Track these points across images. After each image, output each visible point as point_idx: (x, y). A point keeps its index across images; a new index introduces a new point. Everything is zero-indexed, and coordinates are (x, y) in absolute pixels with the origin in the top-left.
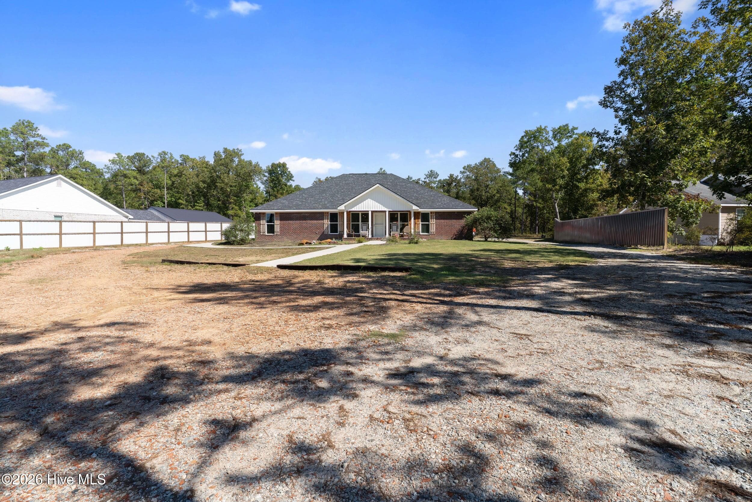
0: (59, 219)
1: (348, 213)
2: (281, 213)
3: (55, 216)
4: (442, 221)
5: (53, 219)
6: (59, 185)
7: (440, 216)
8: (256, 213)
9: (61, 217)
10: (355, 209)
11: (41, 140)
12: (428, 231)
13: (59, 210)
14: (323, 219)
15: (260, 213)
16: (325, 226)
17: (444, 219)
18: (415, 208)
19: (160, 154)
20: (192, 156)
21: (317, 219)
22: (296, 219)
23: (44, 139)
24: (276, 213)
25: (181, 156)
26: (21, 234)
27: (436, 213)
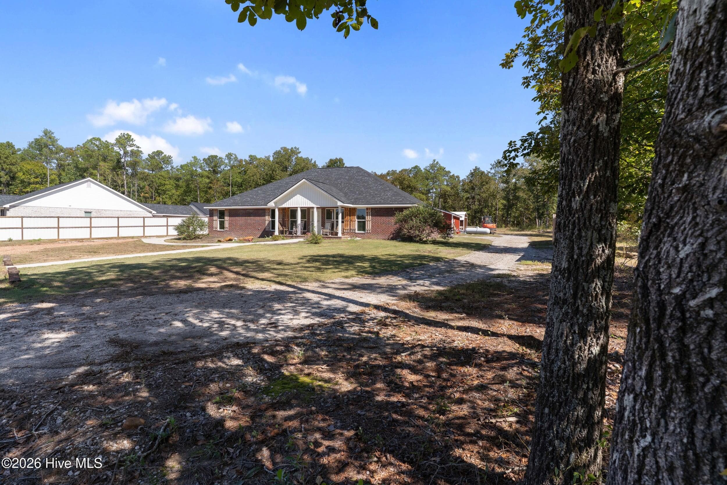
0: (88, 215)
1: (279, 209)
2: (230, 210)
3: (86, 212)
4: (379, 218)
5: (83, 215)
6: (89, 186)
7: (377, 212)
8: (210, 210)
9: (90, 213)
10: (285, 205)
11: (136, 149)
12: (364, 229)
13: (88, 207)
14: (264, 216)
15: (213, 210)
16: (267, 222)
17: (381, 216)
18: (339, 204)
19: (227, 156)
20: (258, 157)
21: (259, 215)
22: (243, 216)
23: (138, 147)
24: (226, 209)
25: (250, 156)
26: (58, 228)
27: (372, 209)
